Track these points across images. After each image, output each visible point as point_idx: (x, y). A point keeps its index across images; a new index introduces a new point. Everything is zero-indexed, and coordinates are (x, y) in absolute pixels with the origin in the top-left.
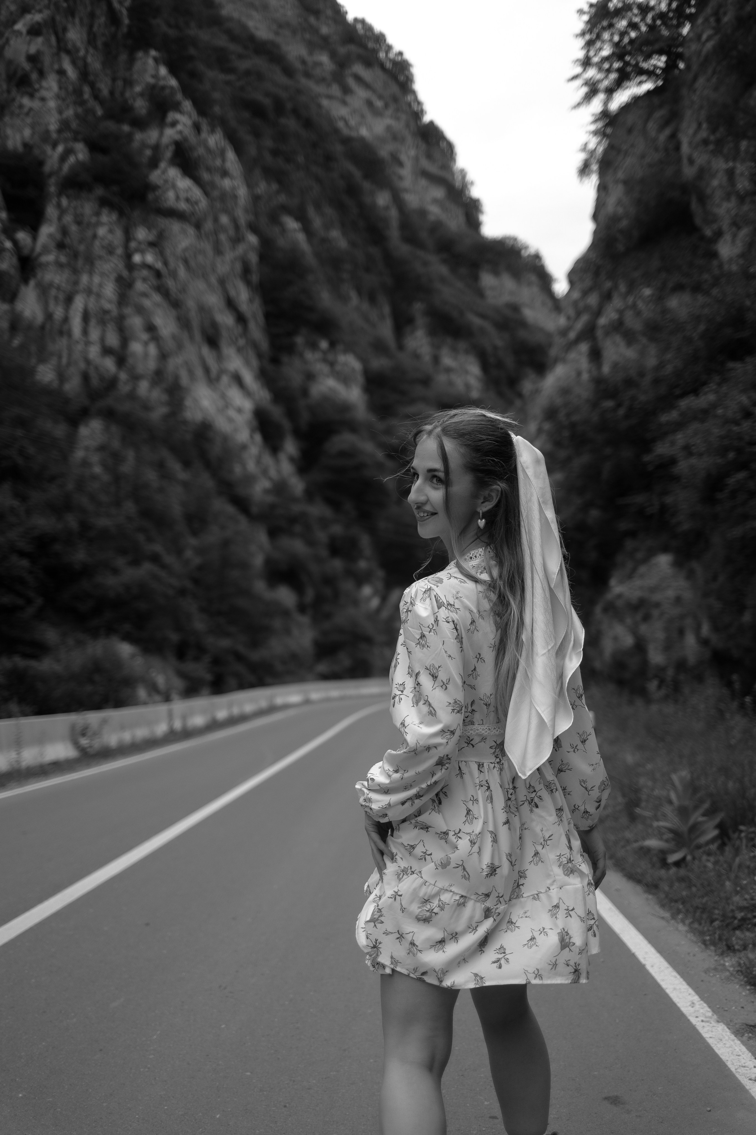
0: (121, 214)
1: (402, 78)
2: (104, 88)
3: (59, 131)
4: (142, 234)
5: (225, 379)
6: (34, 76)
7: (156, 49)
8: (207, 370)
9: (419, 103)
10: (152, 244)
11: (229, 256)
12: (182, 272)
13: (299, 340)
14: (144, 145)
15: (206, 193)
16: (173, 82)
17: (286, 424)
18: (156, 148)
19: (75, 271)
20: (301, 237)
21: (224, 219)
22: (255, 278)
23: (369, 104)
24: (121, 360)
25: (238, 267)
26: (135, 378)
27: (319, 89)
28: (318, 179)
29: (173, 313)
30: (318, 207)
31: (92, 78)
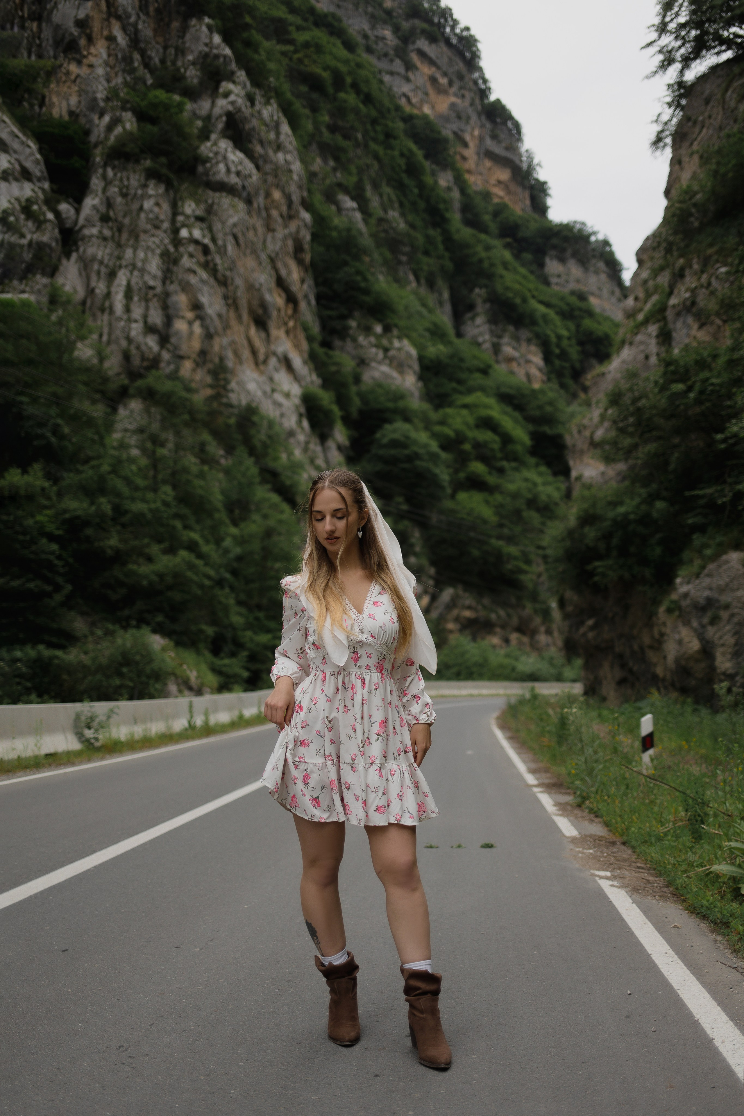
0: (169, 185)
1: (468, 55)
2: (155, 56)
3: (107, 99)
4: (190, 207)
6: (83, 42)
7: (210, 17)
8: (254, 352)
9: (485, 81)
10: (200, 219)
11: (281, 233)
12: (230, 248)
13: (353, 324)
14: (195, 116)
15: (258, 168)
16: (228, 51)
17: (336, 411)
18: (208, 118)
19: (119, 245)
21: (277, 195)
22: (307, 257)
23: (433, 80)
24: (164, 340)
25: (290, 245)
26: (179, 358)
27: (383, 65)
28: (376, 157)
29: (220, 291)
30: (376, 186)
31: (142, 45)
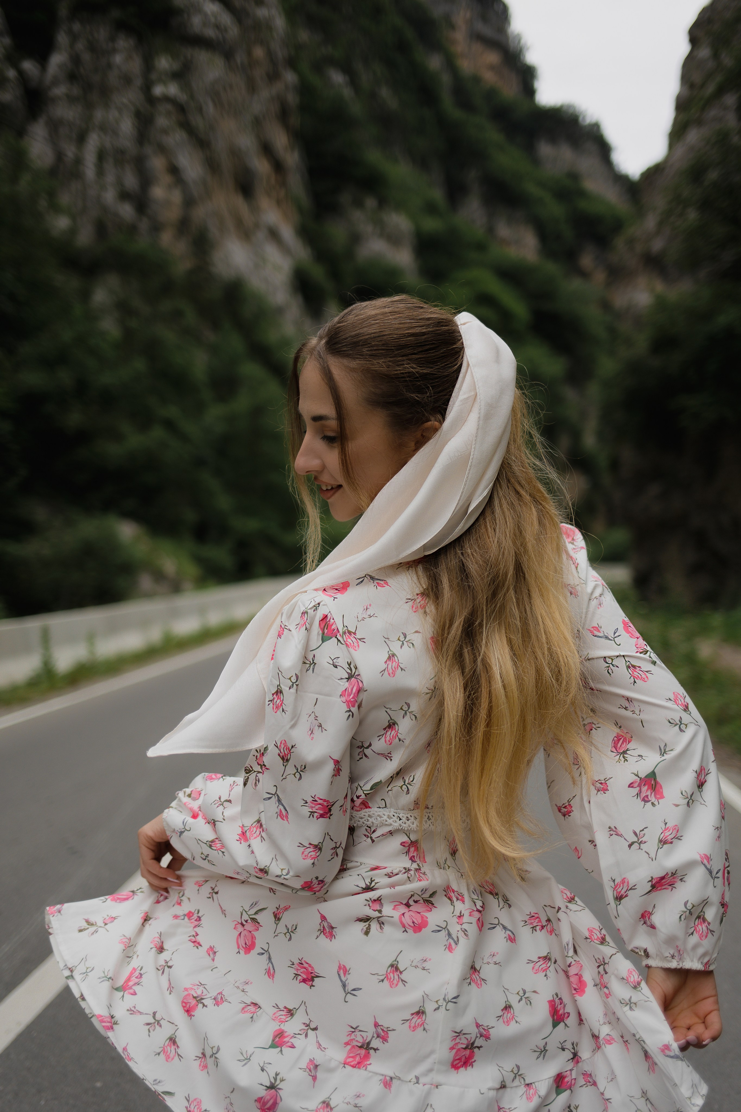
0: (140, 38)
4: (164, 63)
5: (261, 234)
10: (176, 75)
11: (265, 94)
13: (345, 198)
15: (238, 21)
17: (329, 287)
19: (89, 106)
20: (348, 91)
22: (295, 122)
24: (141, 206)
25: (275, 107)
28: (366, 32)
29: (200, 154)
30: (366, 62)
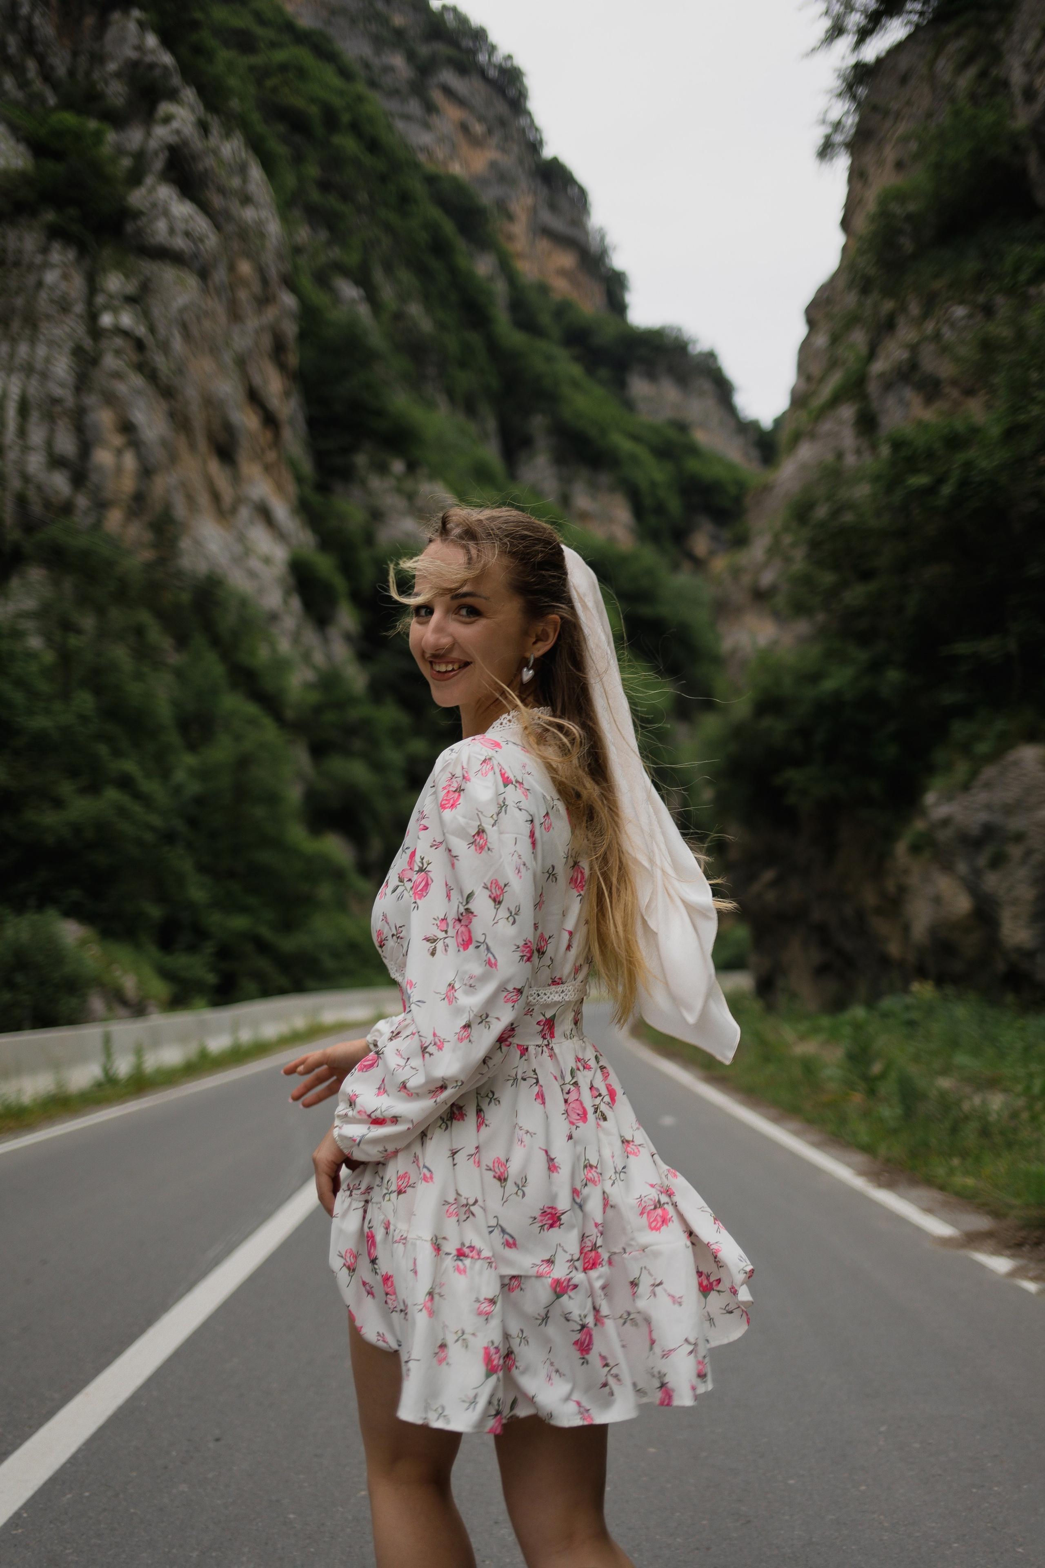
0: (83, 250)
1: (512, 92)
2: (60, 64)
5: (244, 513)
7: (142, 8)
8: (216, 497)
9: (537, 129)
10: (131, 300)
12: (178, 344)
13: (361, 460)
14: (120, 151)
15: (217, 227)
16: (167, 59)
17: (340, 583)
18: (140, 156)
20: (364, 310)
21: (245, 268)
22: (292, 360)
23: (464, 128)
25: (266, 342)
26: (101, 505)
27: (392, 105)
28: (388, 228)
29: (163, 406)
30: (388, 268)
31: (40, 48)
